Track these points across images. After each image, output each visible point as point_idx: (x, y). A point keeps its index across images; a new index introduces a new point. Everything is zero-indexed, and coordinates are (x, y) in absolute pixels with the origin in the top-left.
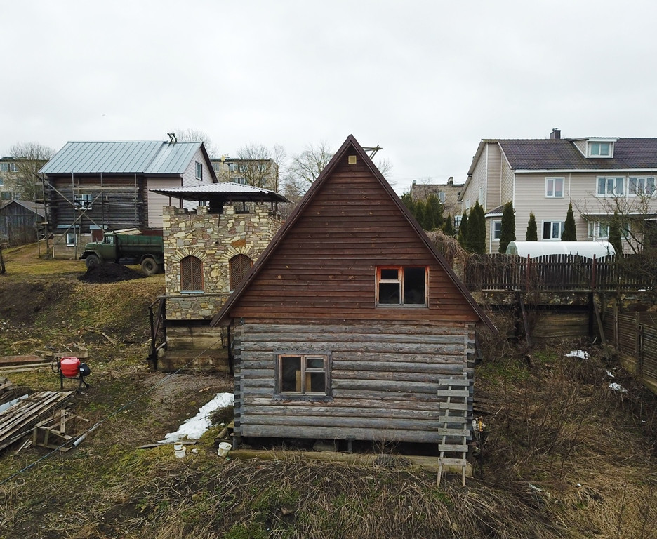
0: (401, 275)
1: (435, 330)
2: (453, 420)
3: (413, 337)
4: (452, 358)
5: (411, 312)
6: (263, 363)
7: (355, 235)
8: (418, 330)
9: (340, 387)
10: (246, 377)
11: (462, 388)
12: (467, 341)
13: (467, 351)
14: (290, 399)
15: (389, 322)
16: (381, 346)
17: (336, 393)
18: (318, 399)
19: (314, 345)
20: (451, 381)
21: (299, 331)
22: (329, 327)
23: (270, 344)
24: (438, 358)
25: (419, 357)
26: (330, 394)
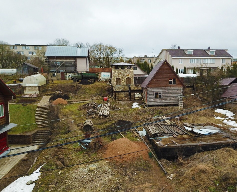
0: (172, 80)
1: (177, 87)
2: (180, 100)
3: (174, 89)
4: (180, 92)
5: (174, 85)
6: (152, 94)
7: (166, 74)
8: (175, 88)
9: (164, 97)
10: (149, 96)
11: (181, 96)
12: (182, 89)
13: (182, 90)
14: (156, 99)
15: (171, 87)
16: (170, 90)
17: (163, 98)
18: (161, 99)
19: (160, 91)
20: (180, 95)
21: (157, 89)
22: (162, 88)
23: (153, 91)
24: (178, 92)
25: (175, 92)
26: (162, 98)
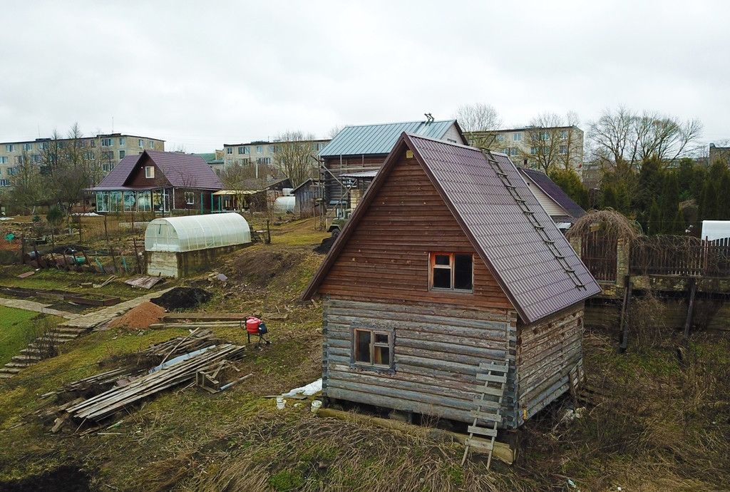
0: (451, 261)
1: (480, 315)
3: (462, 321)
4: (495, 345)
5: (458, 297)
6: (343, 334)
8: (466, 314)
9: (400, 362)
10: (331, 346)
11: (501, 374)
12: (509, 328)
13: (510, 338)
14: (363, 368)
15: (442, 305)
16: (434, 326)
17: (398, 367)
18: (383, 371)
19: (381, 322)
20: (491, 367)
21: (369, 308)
22: (392, 307)
23: (348, 318)
24: (483, 343)
25: (466, 341)
26: (393, 367)
